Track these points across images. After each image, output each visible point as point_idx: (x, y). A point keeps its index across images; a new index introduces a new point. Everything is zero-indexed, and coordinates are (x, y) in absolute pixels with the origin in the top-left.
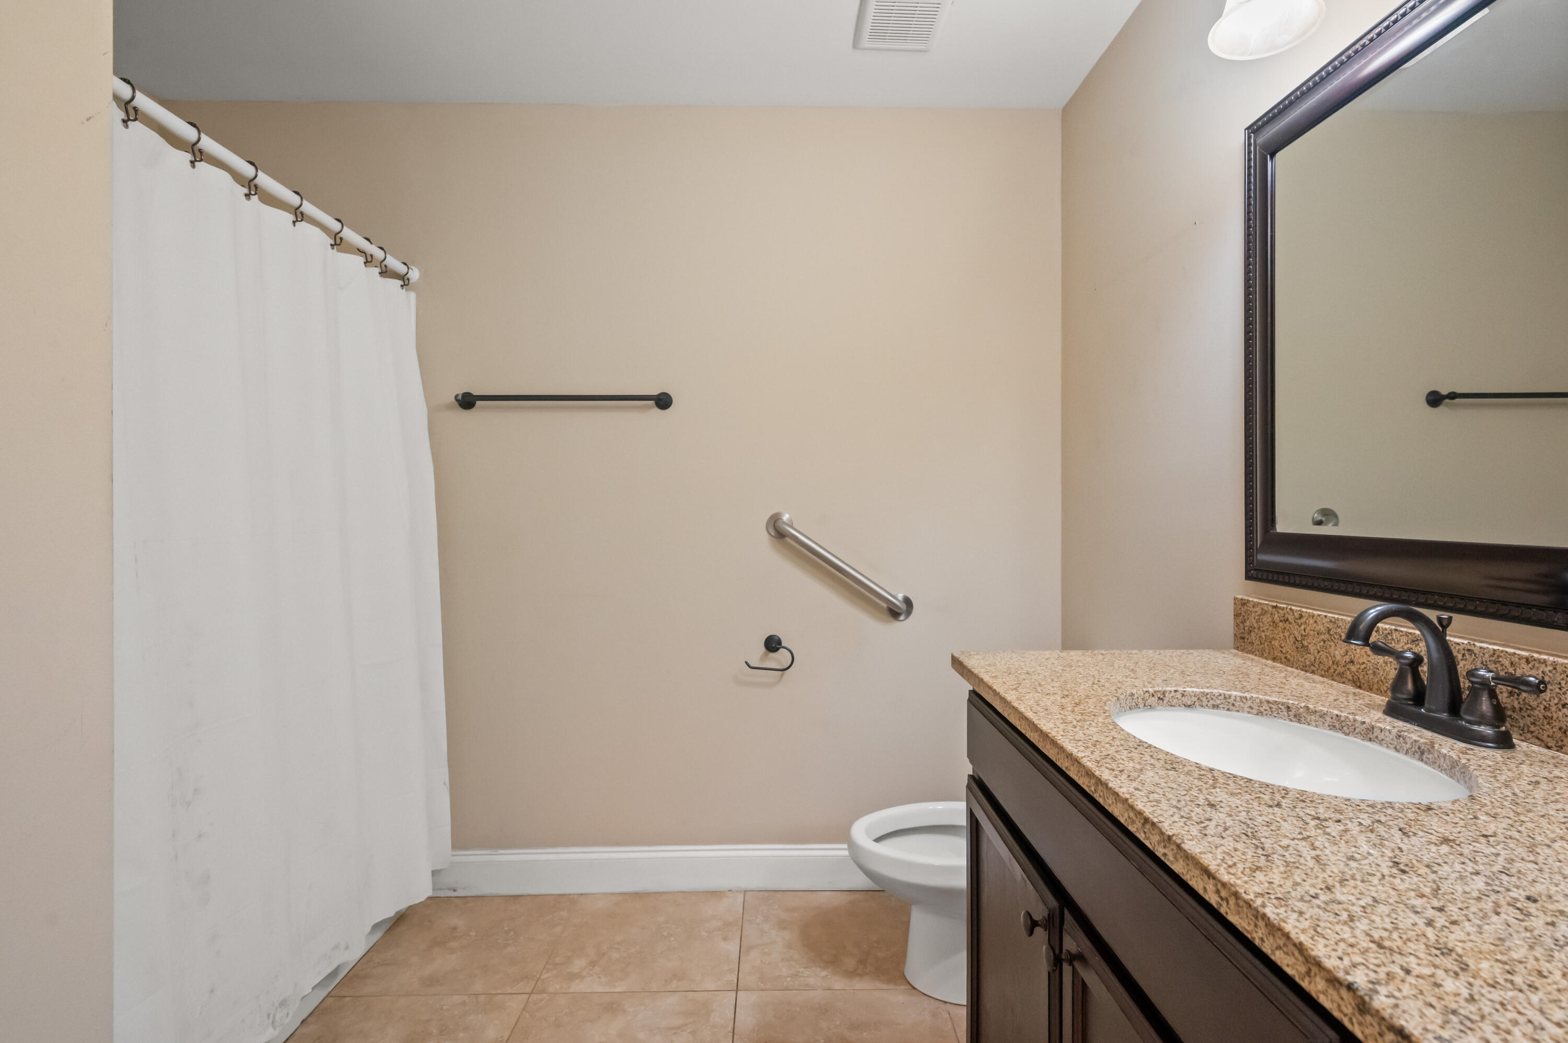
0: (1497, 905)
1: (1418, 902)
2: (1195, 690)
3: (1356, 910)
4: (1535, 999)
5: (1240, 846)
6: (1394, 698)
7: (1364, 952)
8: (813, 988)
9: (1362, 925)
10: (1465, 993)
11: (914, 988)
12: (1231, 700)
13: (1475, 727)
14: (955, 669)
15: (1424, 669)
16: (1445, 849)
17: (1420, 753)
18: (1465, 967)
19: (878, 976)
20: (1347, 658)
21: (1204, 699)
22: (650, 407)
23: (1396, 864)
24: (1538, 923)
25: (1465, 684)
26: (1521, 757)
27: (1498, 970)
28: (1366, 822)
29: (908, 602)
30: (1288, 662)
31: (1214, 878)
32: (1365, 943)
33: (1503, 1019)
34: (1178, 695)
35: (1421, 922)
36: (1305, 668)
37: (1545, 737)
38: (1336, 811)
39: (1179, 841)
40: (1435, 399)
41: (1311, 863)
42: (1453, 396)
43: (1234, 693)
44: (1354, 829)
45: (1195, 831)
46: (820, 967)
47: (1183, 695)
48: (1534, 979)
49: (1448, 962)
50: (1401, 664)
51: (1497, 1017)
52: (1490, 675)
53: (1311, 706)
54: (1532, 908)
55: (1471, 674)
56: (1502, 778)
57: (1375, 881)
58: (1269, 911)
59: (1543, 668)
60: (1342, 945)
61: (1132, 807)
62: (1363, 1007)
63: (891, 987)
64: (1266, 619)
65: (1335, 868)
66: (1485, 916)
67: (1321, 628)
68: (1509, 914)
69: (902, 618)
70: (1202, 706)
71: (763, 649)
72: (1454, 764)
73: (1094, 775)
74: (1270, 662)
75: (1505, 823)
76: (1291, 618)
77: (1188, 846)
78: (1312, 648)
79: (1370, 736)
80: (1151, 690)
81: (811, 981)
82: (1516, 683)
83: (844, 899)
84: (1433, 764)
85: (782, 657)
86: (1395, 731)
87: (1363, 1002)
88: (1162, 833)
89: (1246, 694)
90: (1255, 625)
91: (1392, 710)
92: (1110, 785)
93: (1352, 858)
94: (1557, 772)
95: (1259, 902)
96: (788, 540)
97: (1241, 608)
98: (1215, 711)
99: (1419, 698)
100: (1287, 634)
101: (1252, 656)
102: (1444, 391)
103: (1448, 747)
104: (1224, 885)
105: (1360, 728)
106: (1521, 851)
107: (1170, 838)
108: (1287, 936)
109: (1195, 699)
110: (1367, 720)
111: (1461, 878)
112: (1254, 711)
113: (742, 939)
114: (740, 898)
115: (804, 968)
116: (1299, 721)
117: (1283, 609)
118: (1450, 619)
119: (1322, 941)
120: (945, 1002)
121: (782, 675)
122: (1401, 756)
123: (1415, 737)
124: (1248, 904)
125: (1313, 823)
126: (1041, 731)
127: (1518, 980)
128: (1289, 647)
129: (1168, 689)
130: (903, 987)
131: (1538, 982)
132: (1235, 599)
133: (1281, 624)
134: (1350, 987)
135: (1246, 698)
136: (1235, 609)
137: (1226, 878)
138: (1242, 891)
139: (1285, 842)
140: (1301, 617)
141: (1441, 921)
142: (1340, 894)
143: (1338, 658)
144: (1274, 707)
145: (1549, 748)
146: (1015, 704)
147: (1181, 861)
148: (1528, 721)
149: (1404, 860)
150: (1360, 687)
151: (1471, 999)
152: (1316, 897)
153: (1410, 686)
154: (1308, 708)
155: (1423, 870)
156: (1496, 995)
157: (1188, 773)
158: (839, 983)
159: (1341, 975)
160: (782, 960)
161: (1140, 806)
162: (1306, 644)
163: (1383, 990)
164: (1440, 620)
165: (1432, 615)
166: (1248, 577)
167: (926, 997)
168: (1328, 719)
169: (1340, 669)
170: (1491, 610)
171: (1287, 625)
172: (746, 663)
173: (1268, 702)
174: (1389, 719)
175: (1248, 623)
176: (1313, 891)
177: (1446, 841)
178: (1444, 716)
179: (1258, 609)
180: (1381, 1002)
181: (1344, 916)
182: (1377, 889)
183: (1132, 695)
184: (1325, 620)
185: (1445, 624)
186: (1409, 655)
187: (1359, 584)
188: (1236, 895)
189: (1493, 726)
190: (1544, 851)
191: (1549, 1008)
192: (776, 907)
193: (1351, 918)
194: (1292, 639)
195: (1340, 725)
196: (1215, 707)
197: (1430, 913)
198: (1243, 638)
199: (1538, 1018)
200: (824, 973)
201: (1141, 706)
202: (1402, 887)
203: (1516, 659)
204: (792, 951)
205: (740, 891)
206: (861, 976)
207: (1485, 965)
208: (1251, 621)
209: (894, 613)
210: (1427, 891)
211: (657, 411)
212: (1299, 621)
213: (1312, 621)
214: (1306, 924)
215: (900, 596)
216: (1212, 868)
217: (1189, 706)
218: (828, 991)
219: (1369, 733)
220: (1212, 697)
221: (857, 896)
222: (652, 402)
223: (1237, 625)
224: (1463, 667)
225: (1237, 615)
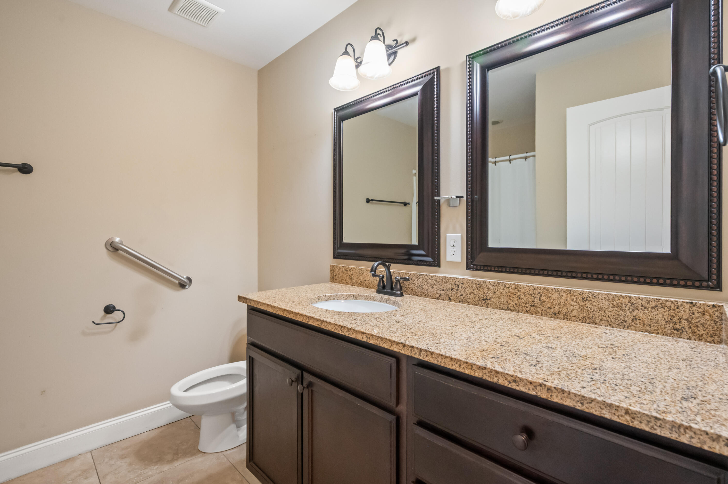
0: (415, 324)
1: (404, 327)
2: (328, 294)
3: (395, 331)
4: (427, 335)
5: (367, 326)
6: (378, 288)
7: (401, 337)
8: (152, 476)
9: (398, 333)
10: (418, 338)
11: (205, 453)
12: (338, 296)
13: (397, 292)
14: (241, 301)
15: (385, 279)
16: (403, 317)
17: (386, 301)
18: (416, 334)
19: (186, 456)
20: (364, 280)
21: (331, 297)
22: (13, 172)
23: (397, 322)
24: (422, 325)
25: (394, 281)
26: (405, 297)
27: (420, 333)
28: (387, 316)
29: (189, 279)
30: (347, 284)
31: (365, 334)
32: (400, 336)
33: (425, 339)
34: (324, 297)
35: (406, 330)
36: (352, 285)
37: (409, 292)
38: (380, 315)
39: (354, 328)
40: (368, 201)
41: (382, 325)
42: (372, 200)
43: (339, 294)
44: (386, 318)
45: (355, 325)
46: (153, 465)
47: (325, 297)
48: (426, 333)
49: (413, 334)
50: (380, 278)
51: (424, 339)
52: (399, 278)
53: (359, 294)
54: (420, 323)
55: (395, 278)
56: (405, 302)
57: (395, 325)
58: (381, 336)
59: (408, 275)
60: (397, 337)
61: (337, 325)
62: (404, 346)
63: (194, 457)
64: (341, 271)
65: (387, 325)
66: (415, 326)
67: (357, 271)
68: (418, 325)
69: (187, 287)
70: (330, 300)
71: (103, 313)
72: (394, 302)
73: (320, 320)
74: (342, 284)
75: (409, 310)
76: (348, 269)
77: (356, 329)
78: (354, 278)
79: (375, 299)
80: (317, 296)
81: (150, 473)
82: (405, 279)
83: (156, 432)
84: (389, 303)
85: (117, 315)
86: (380, 297)
87: (404, 344)
88: (348, 328)
89: (342, 294)
90: (337, 273)
91: (378, 292)
92: (327, 321)
93: (389, 323)
94: (413, 299)
95: (378, 335)
96: (120, 252)
97: (333, 269)
98: (334, 300)
99: (384, 287)
100: (347, 275)
101: (336, 284)
102: (370, 199)
103: (392, 298)
104: (368, 334)
105: (372, 298)
106: (414, 314)
107: (351, 329)
108: (386, 339)
109: (328, 297)
110: (374, 295)
111: (408, 321)
112: (345, 299)
113: (98, 473)
114: (89, 456)
115: (144, 470)
116: (356, 299)
117: (346, 267)
118: (391, 264)
119: (393, 338)
120: (221, 452)
121: (116, 326)
122: (382, 303)
123: (385, 297)
124: (376, 336)
125: (377, 318)
126: (295, 313)
127: (424, 334)
128: (348, 279)
129: (321, 295)
130: (200, 455)
131: (427, 333)
132: (330, 265)
133: (345, 272)
134: (401, 343)
135: (342, 295)
136: (330, 269)
137: (369, 332)
138: (373, 334)
139: (375, 323)
140: (351, 269)
141: (409, 329)
142: (391, 329)
143: (362, 280)
144: (350, 296)
145: (409, 295)
146: (280, 307)
147: (355, 334)
148: (406, 289)
149: (397, 321)
150: (367, 288)
151: (419, 338)
152: (387, 331)
153: (382, 284)
154: (359, 295)
155: (402, 322)
156: (422, 337)
157: (344, 314)
158: (166, 468)
159: (399, 341)
160: (129, 472)
161: (339, 324)
162: (352, 277)
163: (407, 341)
164: (389, 265)
165: (387, 264)
166: (334, 258)
167: (212, 454)
168: (364, 297)
169: (362, 283)
170: (398, 262)
171: (347, 272)
172: (93, 322)
173: (348, 295)
174: (378, 294)
175: (335, 273)
176: (386, 330)
177: (402, 316)
178: (390, 291)
179: (338, 268)
180: (407, 343)
181: (394, 332)
182: (397, 327)
183: (312, 299)
184: (358, 269)
185: (389, 266)
186: (381, 276)
187: (367, 257)
188: (372, 335)
189: (400, 291)
190: (418, 314)
191: (430, 336)
192: (115, 451)
193: (395, 333)
194: (349, 276)
195: (367, 298)
196: (334, 299)
197: (407, 328)
198: (333, 278)
199: (429, 338)
200: (156, 467)
201: (314, 302)
202: (400, 325)
203: (403, 274)
204: (133, 466)
205: (88, 452)
206: (177, 460)
207: (418, 333)
208: (336, 272)
209: (182, 286)
210: (404, 325)
211: (19, 174)
212: (351, 270)
213: (354, 270)
214: (389, 336)
215: (185, 277)
216: (365, 331)
217: (327, 300)
218: (161, 473)
219: (374, 299)
220: (333, 296)
221: (163, 428)
222: (16, 169)
223: (331, 274)
224: (393, 277)
225: (331, 271)
